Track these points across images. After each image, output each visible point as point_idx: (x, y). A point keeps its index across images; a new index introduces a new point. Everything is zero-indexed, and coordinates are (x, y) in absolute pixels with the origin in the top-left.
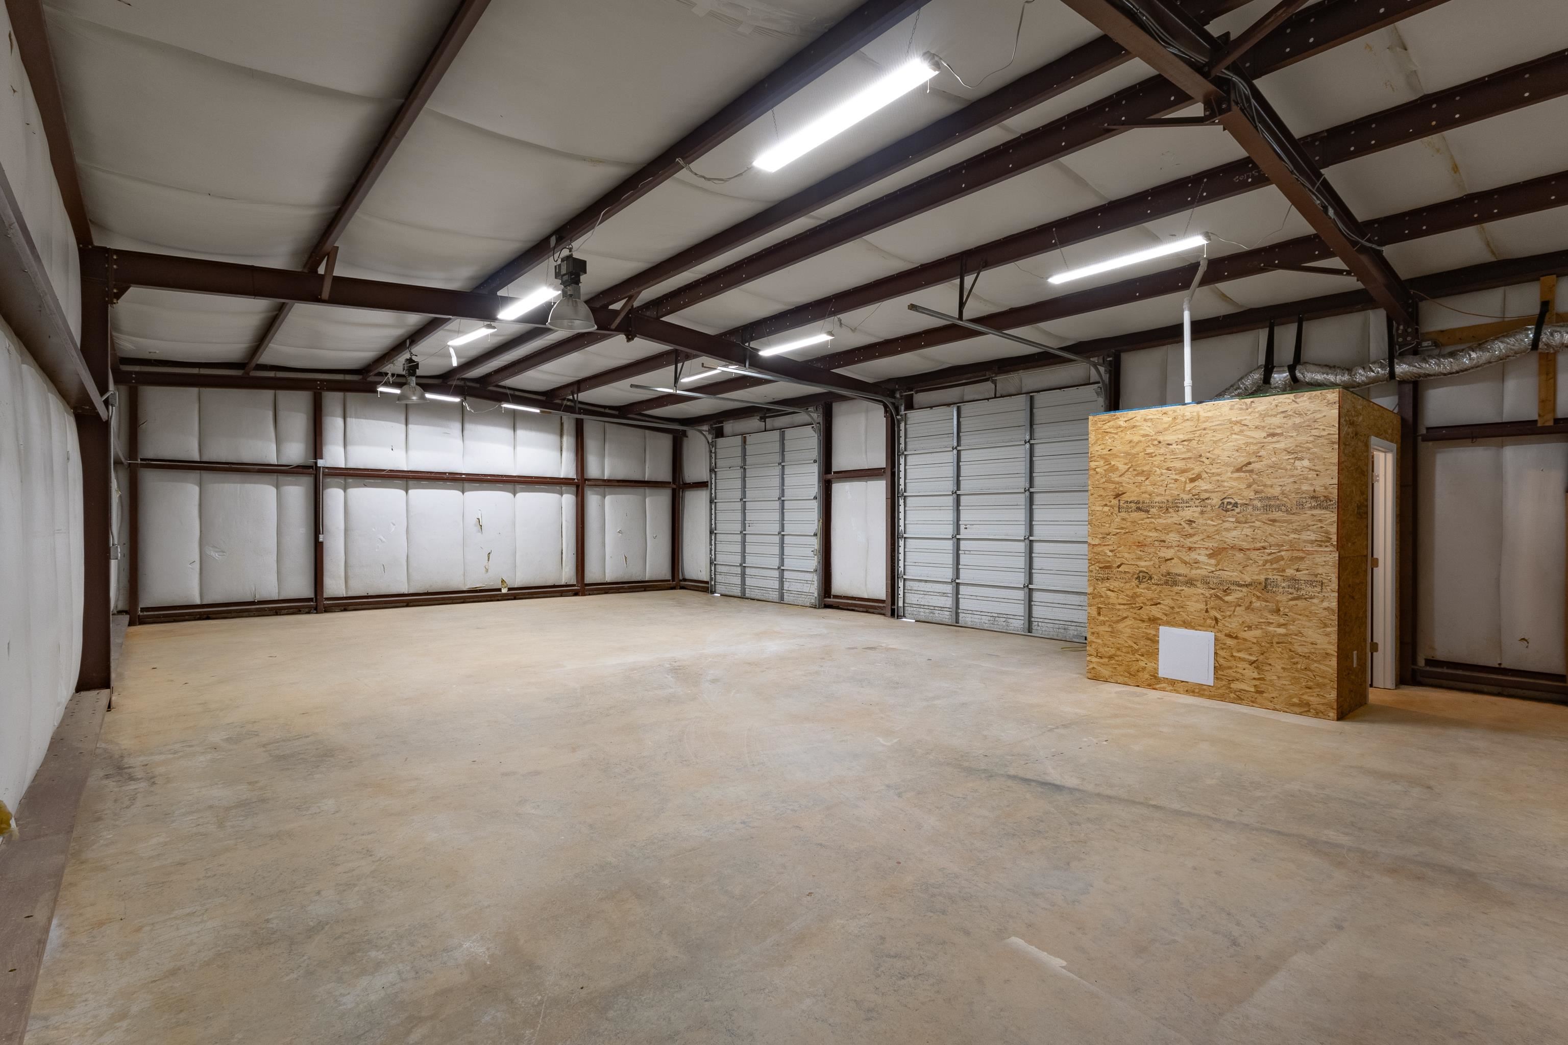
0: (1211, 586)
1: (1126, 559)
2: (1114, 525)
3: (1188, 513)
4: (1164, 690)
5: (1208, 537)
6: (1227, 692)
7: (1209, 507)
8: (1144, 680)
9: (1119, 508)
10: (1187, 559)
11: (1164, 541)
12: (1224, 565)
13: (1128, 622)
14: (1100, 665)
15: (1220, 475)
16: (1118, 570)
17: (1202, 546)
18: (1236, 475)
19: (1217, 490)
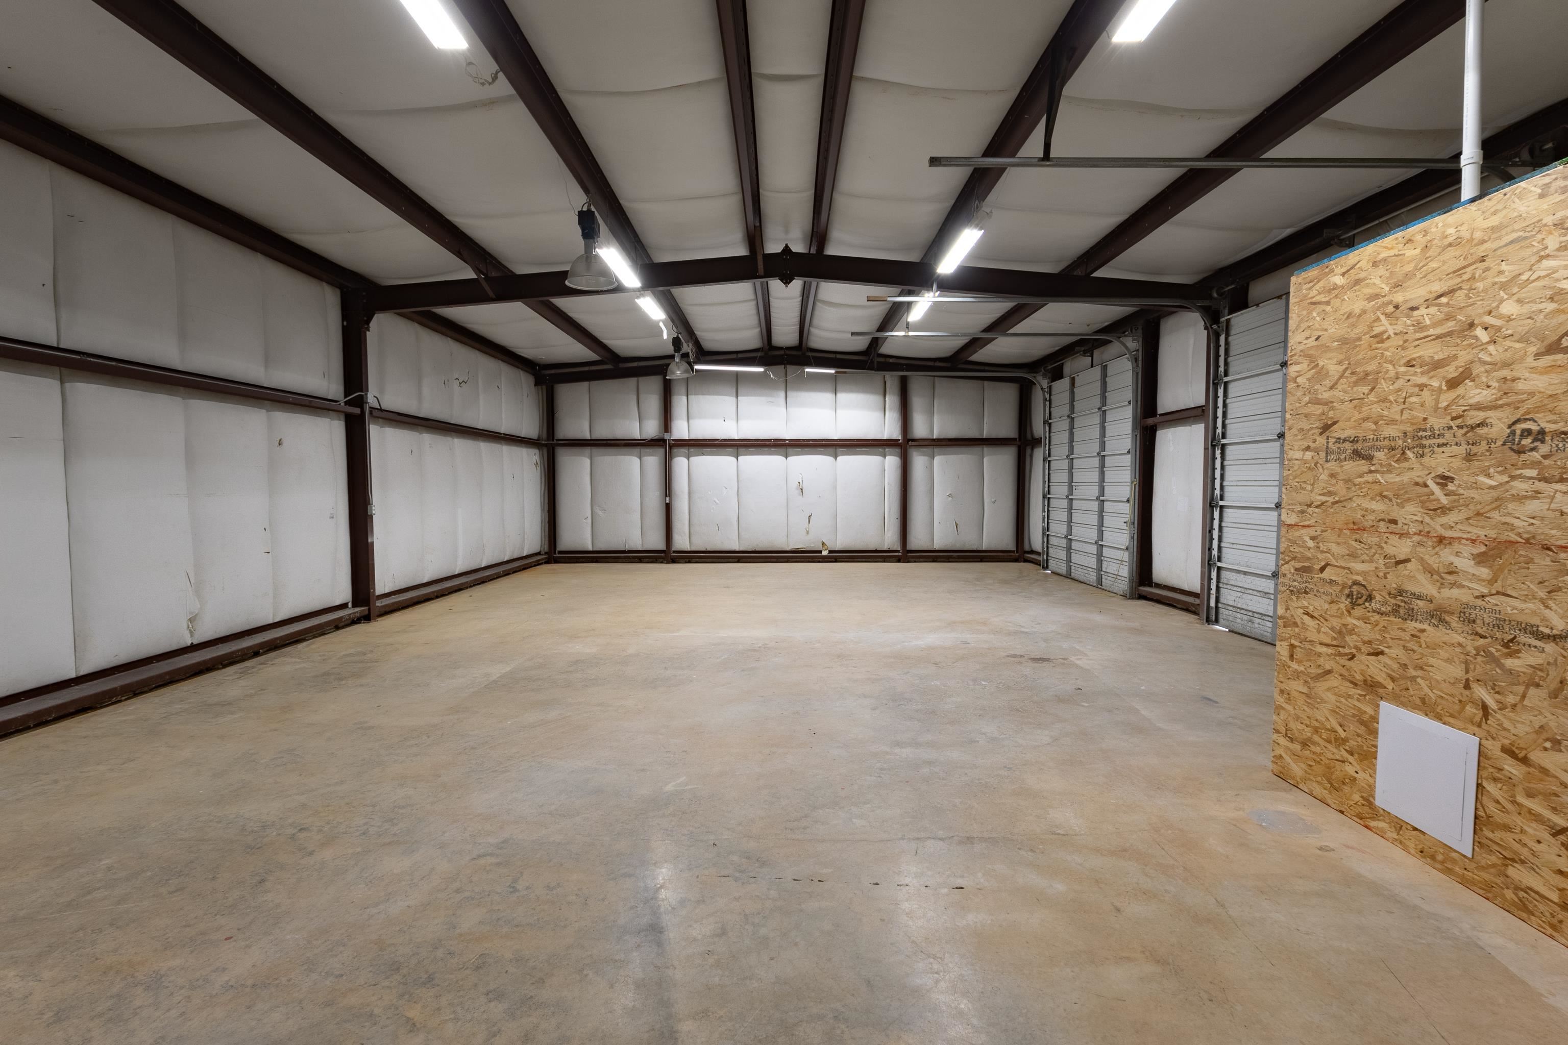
0: (1478, 629)
1: (1333, 555)
2: (1320, 485)
3: (1441, 461)
4: (1381, 834)
5: (1478, 514)
6: (1499, 882)
7: (1484, 443)
8: (1352, 803)
9: (1327, 453)
10: (1433, 561)
11: (1394, 522)
12: (1508, 583)
13: (1334, 681)
14: (1289, 752)
15: (1509, 365)
16: (1320, 575)
17: (1465, 536)
18: (1547, 360)
19: (1500, 402)
